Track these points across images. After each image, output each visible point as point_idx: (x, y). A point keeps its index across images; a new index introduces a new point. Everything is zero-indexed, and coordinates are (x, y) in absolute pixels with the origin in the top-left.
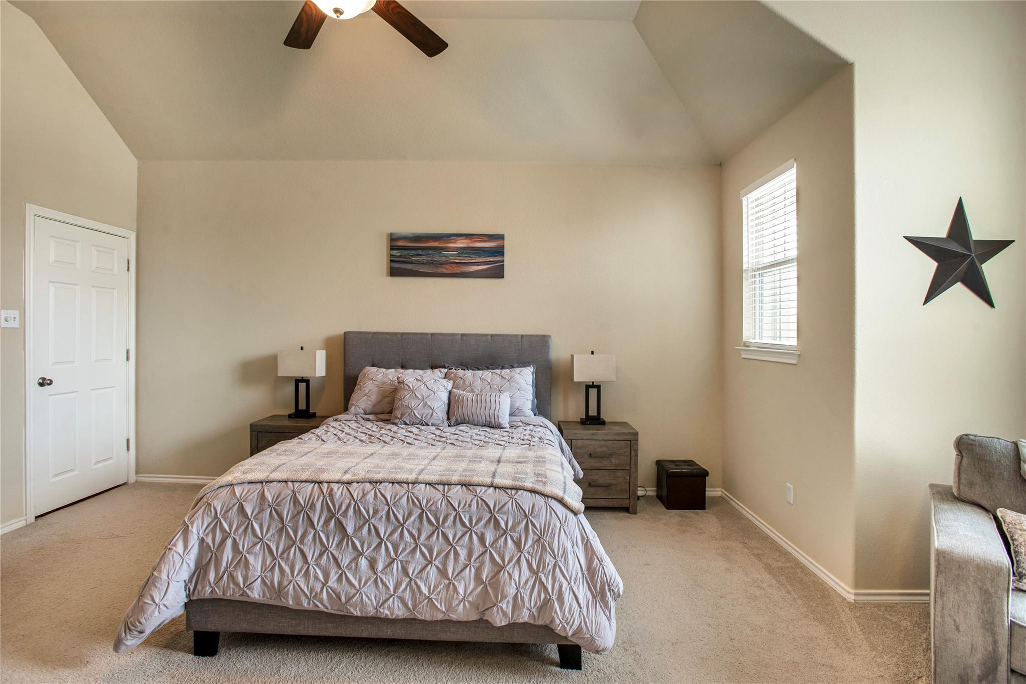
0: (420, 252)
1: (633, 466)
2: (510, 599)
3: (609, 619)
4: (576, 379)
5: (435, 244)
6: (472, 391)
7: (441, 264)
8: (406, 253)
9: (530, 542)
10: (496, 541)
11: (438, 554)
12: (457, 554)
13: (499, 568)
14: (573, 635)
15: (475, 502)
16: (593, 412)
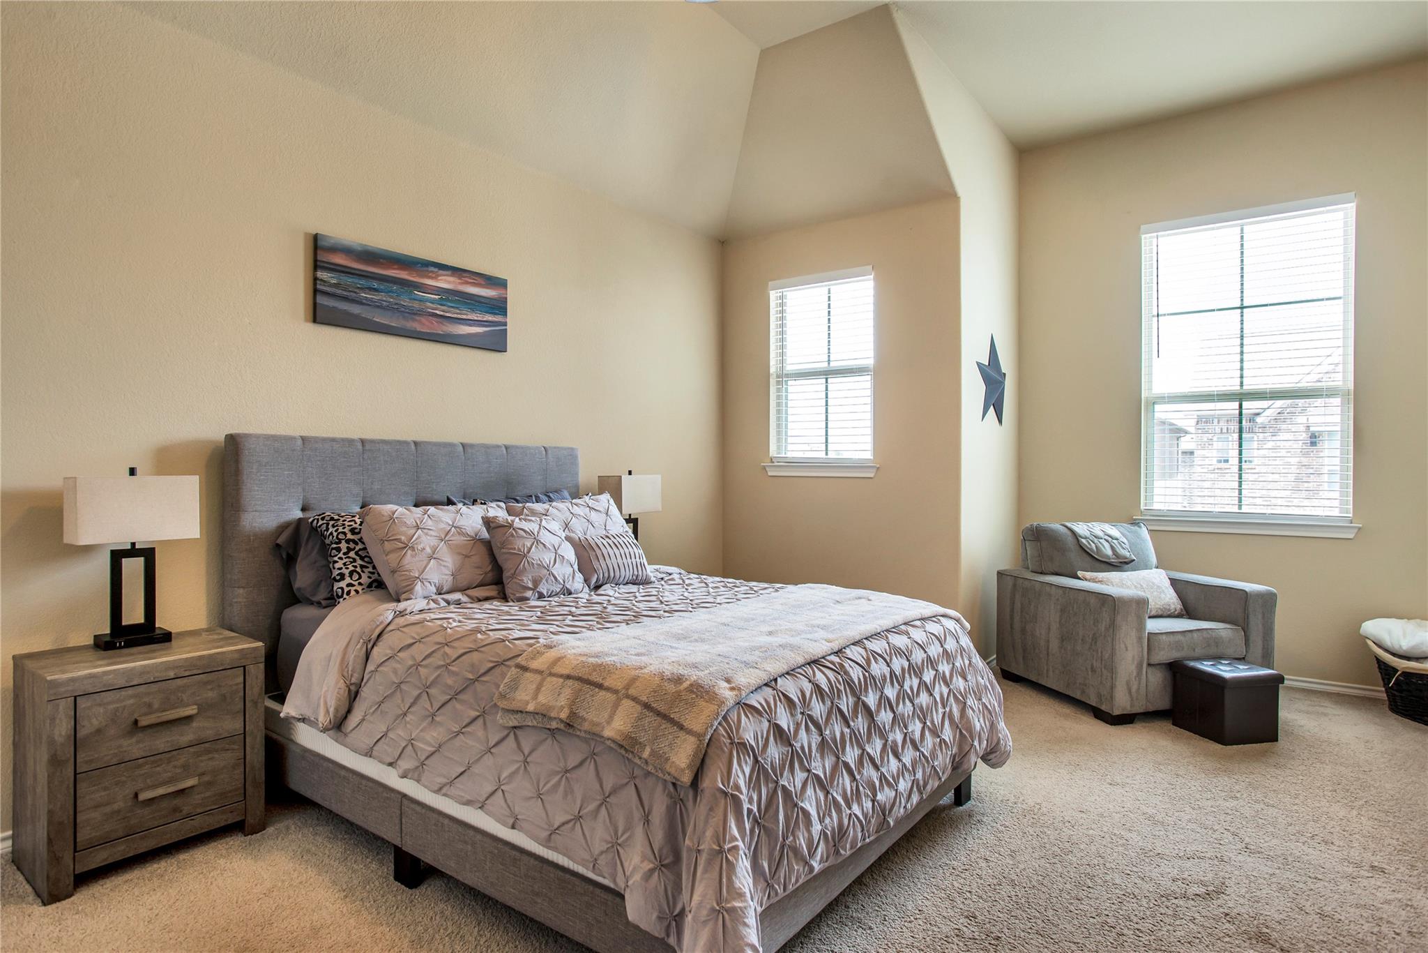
0: (375, 285)
5: (403, 275)
7: (414, 313)
8: (349, 280)
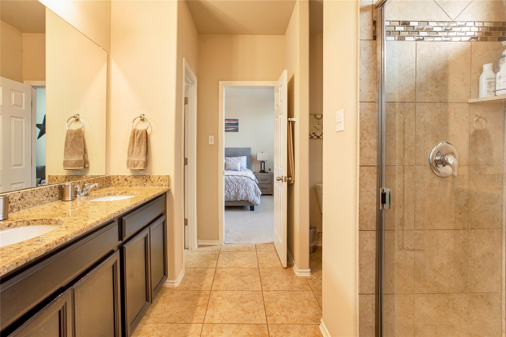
1: (272, 183)
2: (241, 195)
3: (259, 199)
4: (258, 159)
6: (230, 162)
9: (244, 185)
10: (238, 185)
11: (228, 188)
12: (231, 188)
13: (238, 190)
14: (252, 201)
15: (234, 178)
16: (263, 169)
